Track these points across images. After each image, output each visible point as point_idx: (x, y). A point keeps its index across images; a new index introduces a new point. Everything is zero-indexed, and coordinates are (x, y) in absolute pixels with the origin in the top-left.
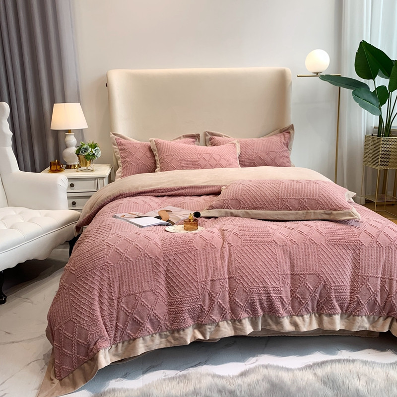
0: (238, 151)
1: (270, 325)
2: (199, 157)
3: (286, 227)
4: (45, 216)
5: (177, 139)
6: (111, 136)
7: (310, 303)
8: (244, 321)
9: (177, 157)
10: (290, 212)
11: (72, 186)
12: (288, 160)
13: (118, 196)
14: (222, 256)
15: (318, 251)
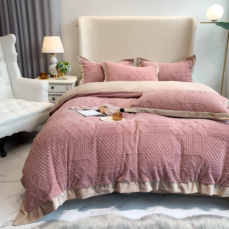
0: (158, 71)
1: (164, 187)
2: (131, 73)
3: (181, 122)
4: (33, 105)
5: (119, 61)
6: (78, 58)
7: (193, 175)
8: (146, 183)
9: (117, 73)
10: (185, 112)
11: (53, 88)
12: (190, 78)
13: (76, 96)
14: (135, 139)
15: (202, 140)
